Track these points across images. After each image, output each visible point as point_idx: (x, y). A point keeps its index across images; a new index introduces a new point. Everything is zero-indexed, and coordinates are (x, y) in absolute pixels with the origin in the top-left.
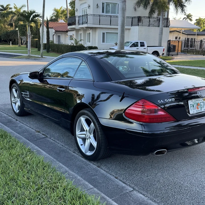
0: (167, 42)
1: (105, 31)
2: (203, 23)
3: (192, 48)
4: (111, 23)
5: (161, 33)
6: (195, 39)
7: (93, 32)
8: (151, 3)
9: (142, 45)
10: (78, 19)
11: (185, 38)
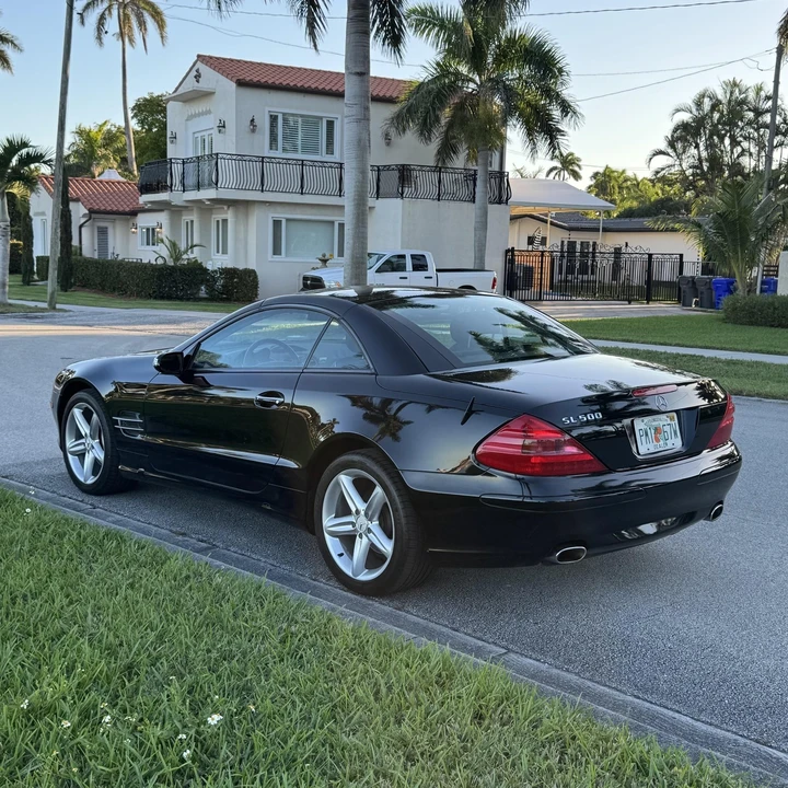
0: (502, 253)
1: (282, 215)
2: (619, 188)
3: (585, 277)
4: (302, 187)
5: (482, 224)
6: (595, 244)
7: (236, 217)
8: (443, 121)
9: (419, 264)
10: (181, 171)
11: (563, 242)
